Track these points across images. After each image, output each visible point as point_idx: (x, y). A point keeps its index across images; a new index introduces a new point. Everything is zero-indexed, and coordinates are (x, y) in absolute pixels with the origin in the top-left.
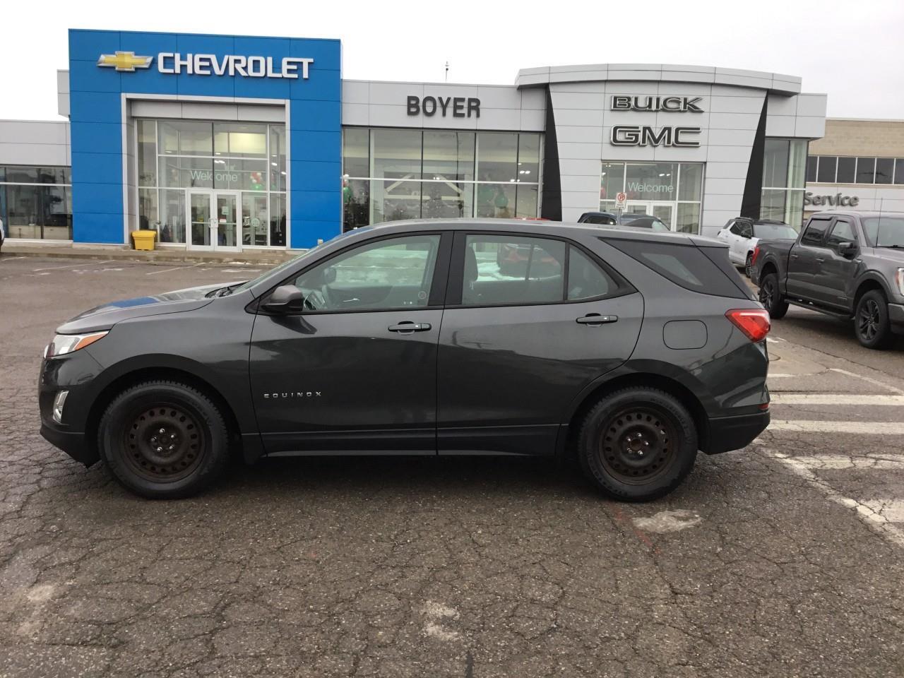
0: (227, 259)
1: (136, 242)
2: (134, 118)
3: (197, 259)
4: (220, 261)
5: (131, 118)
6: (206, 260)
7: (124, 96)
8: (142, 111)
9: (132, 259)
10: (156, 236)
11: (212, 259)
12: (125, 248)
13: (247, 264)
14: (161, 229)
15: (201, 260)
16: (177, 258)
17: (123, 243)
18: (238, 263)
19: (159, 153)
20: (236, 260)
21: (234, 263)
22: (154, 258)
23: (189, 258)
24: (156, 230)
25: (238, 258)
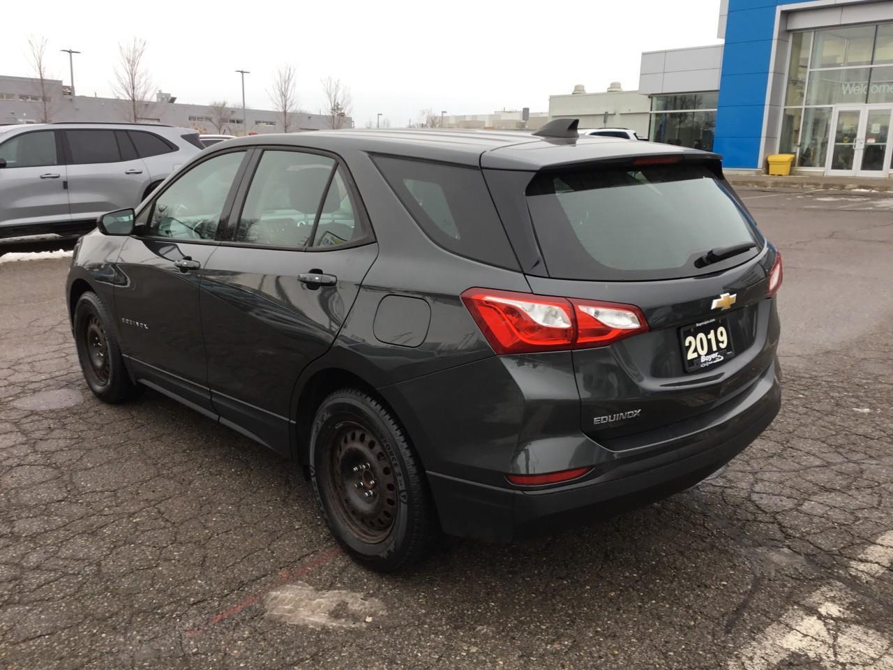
0: (851, 186)
1: (771, 167)
2: (790, 31)
3: (816, 185)
4: (843, 187)
5: (786, 32)
6: (826, 186)
7: (779, 9)
8: (799, 23)
9: (750, 185)
10: (794, 159)
11: (833, 185)
12: (758, 173)
13: (873, 191)
14: (801, 153)
15: (821, 186)
16: (795, 184)
17: (756, 167)
18: (863, 190)
19: (811, 68)
20: (860, 187)
21: (857, 190)
22: (773, 183)
23: (808, 184)
24: (795, 153)
25: (863, 184)
